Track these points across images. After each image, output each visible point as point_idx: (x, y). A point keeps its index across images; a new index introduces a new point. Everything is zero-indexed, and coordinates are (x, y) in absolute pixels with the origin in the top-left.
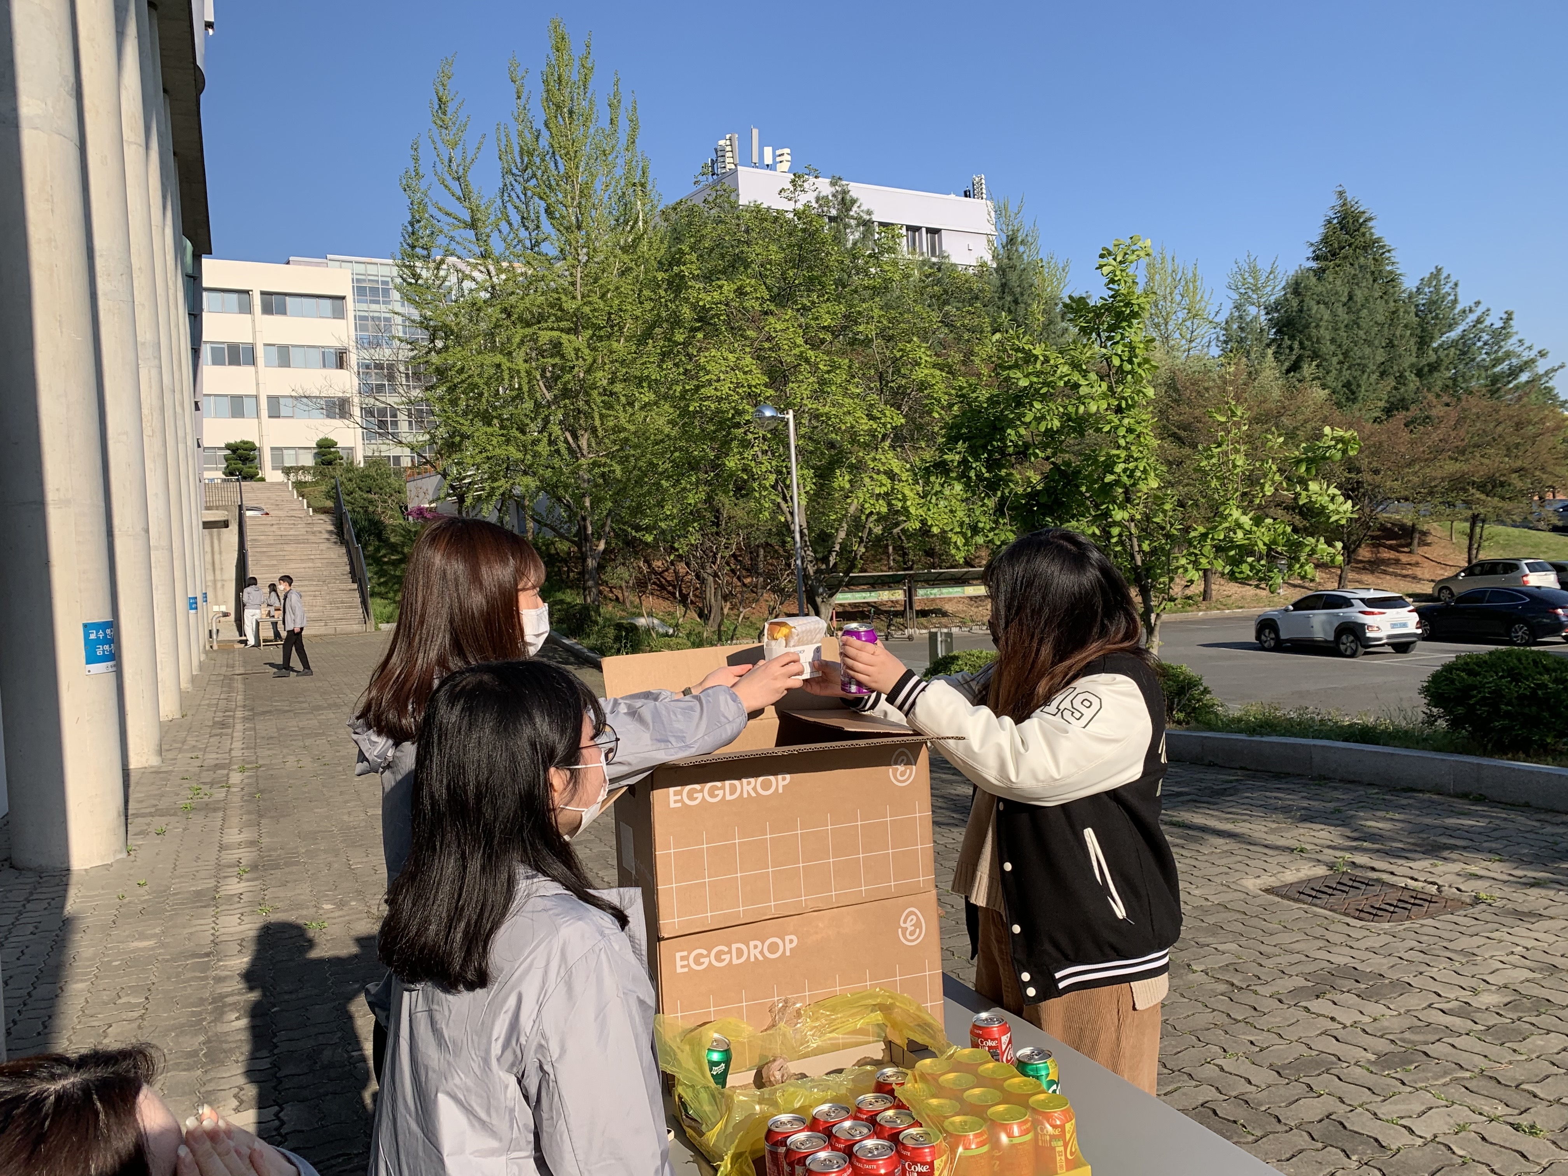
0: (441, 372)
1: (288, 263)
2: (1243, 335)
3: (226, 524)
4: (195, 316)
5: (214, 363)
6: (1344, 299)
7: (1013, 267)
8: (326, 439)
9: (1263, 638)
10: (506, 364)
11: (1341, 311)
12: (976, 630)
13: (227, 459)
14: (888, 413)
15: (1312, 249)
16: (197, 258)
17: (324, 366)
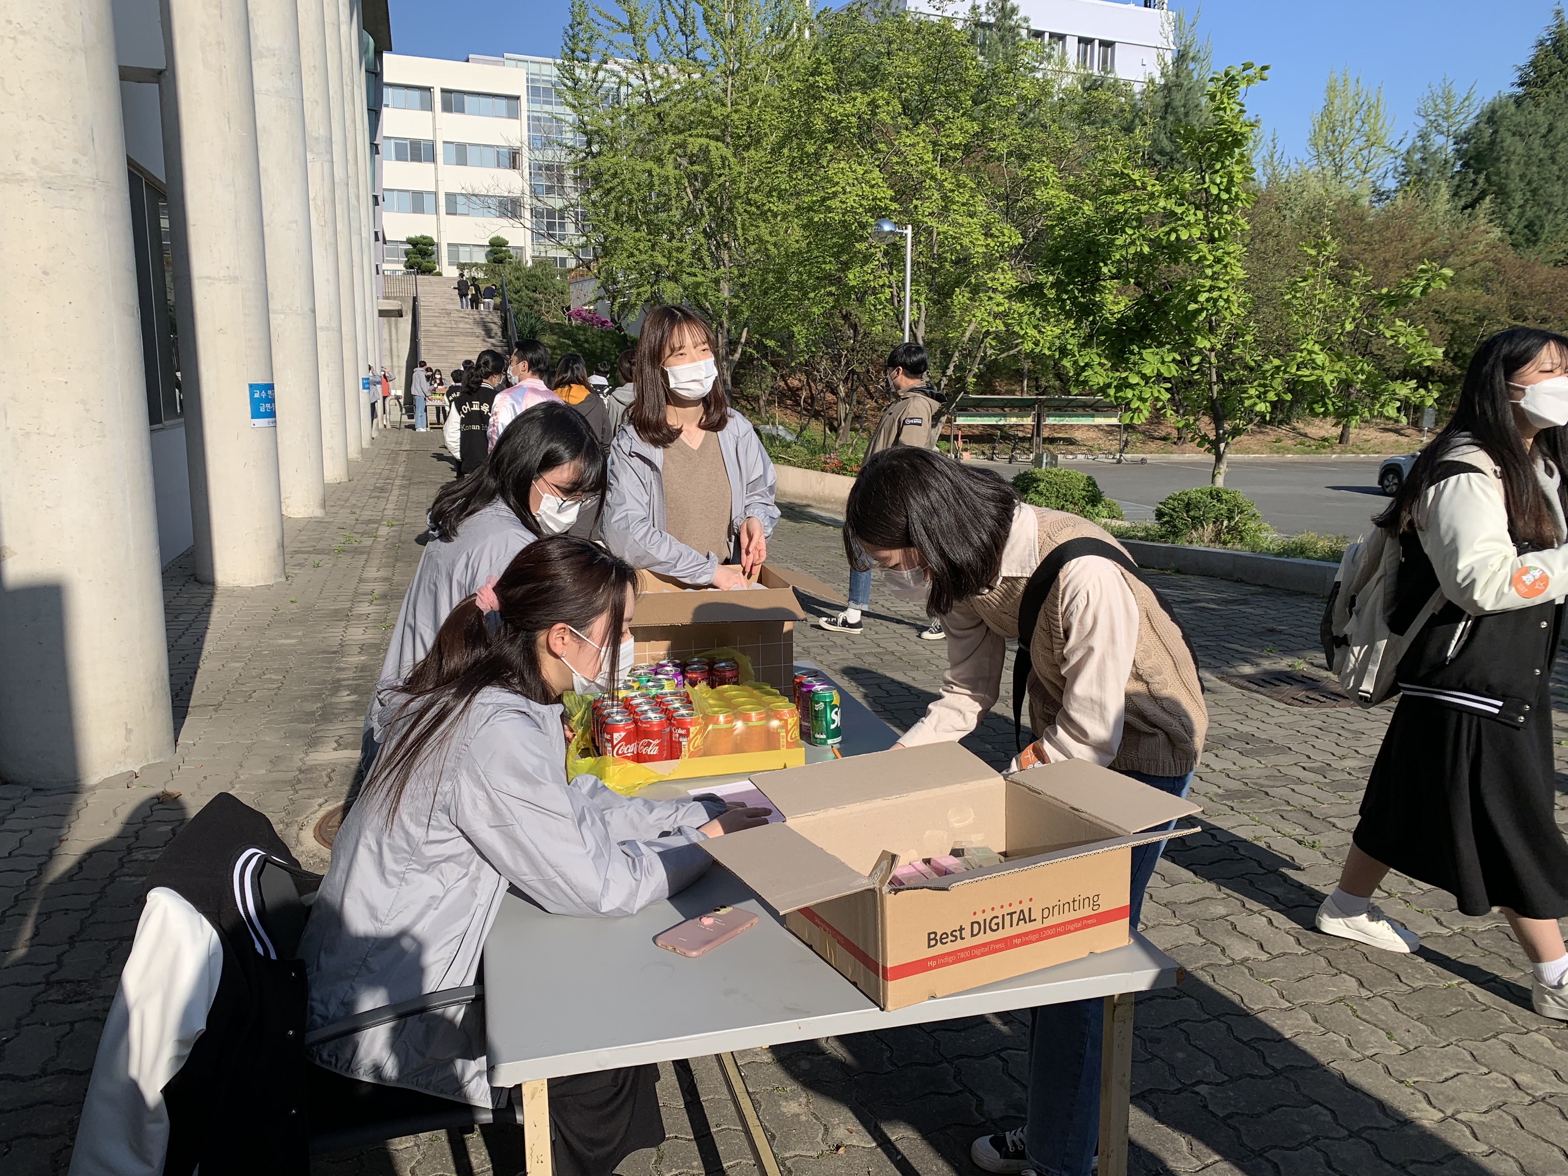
0: (597, 177)
1: (467, 61)
2: (1424, 167)
3: (400, 314)
4: (374, 112)
5: (398, 159)
6: (1543, 131)
7: (1180, 86)
8: (498, 238)
9: (1386, 483)
10: (656, 170)
11: (1537, 143)
12: (1101, 458)
13: (407, 253)
14: (1006, 231)
15: (1519, 73)
16: (378, 54)
17: (498, 166)
